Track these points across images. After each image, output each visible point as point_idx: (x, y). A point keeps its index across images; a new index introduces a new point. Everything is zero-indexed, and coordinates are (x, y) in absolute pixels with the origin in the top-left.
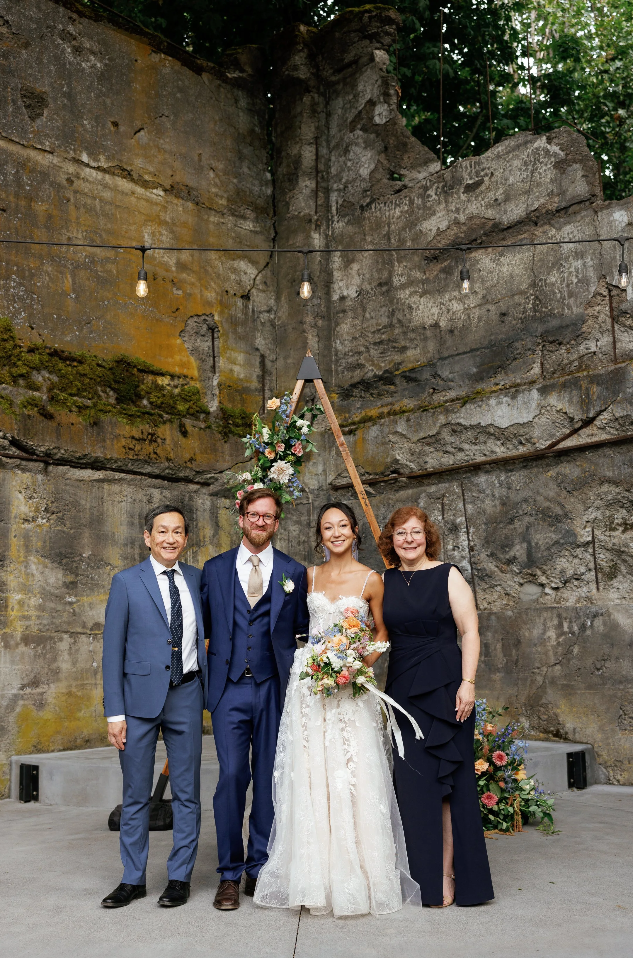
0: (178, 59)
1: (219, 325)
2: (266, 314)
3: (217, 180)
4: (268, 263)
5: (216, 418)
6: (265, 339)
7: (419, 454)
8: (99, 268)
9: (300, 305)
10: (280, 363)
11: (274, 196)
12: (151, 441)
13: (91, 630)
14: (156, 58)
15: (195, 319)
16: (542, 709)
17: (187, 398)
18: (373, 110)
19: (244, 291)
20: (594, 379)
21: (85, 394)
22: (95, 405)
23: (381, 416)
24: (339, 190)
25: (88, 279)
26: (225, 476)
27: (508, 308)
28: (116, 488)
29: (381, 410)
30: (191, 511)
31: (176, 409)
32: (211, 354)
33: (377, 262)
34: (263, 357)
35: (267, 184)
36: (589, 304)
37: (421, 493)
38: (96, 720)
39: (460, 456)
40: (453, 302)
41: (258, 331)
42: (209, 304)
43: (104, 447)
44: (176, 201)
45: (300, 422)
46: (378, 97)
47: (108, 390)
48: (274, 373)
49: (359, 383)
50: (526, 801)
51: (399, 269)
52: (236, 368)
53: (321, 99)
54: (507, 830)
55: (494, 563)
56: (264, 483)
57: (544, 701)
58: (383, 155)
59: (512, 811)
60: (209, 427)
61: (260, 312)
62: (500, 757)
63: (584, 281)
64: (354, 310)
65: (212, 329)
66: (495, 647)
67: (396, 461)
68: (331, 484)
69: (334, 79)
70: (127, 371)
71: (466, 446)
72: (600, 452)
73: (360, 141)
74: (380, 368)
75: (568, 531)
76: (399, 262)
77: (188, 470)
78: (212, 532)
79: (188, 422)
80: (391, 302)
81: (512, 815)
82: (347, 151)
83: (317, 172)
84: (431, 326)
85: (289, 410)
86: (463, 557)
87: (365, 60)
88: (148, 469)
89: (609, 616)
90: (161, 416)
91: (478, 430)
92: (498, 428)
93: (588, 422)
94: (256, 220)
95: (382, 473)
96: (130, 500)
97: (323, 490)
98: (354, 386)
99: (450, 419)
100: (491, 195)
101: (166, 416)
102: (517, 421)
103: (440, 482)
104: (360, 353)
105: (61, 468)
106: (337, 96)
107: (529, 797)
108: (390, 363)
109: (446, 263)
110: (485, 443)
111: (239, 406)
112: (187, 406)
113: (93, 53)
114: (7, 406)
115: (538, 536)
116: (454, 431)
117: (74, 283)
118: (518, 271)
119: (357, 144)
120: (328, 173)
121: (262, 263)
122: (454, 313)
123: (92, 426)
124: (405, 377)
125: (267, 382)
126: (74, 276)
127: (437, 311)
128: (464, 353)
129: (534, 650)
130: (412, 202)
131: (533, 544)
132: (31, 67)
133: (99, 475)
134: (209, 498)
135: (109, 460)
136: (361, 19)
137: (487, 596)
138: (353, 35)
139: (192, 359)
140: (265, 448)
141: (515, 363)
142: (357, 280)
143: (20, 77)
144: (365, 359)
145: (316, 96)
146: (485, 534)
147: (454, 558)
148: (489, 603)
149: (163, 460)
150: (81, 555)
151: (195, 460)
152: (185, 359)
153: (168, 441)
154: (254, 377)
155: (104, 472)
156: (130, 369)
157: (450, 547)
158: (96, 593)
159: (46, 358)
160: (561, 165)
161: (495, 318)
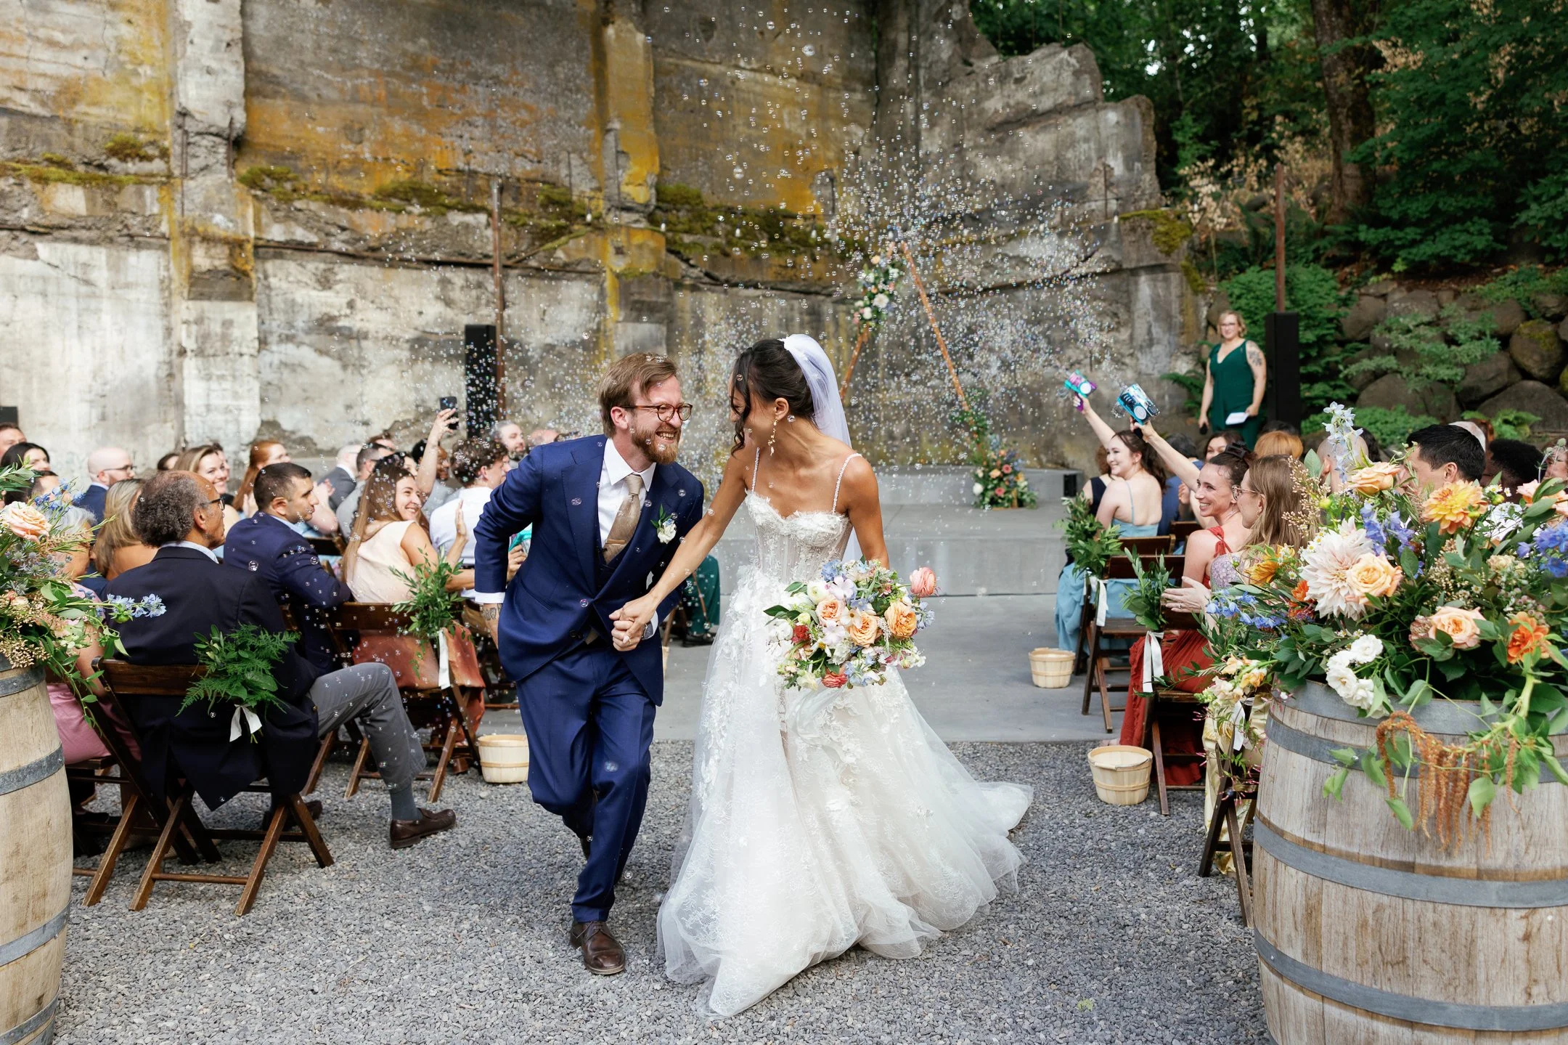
4: (872, 125)
11: (877, 70)
12: (792, 267)
20: (1091, 230)
24: (926, 68)
27: (1041, 172)
33: (953, 128)
35: (871, 62)
36: (1092, 176)
40: (1005, 164)
43: (762, 273)
44: (805, 86)
50: (1021, 493)
51: (968, 135)
54: (1007, 507)
58: (958, 45)
59: (1013, 498)
60: (831, 254)
62: (1007, 468)
63: (1089, 159)
70: (775, 217)
72: (1095, 279)
73: (941, 31)
76: (969, 130)
77: (817, 286)
79: (817, 252)
80: (962, 159)
82: (931, 37)
83: (909, 53)
84: (990, 180)
88: (790, 287)
94: (864, 91)
100: (1032, 88)
101: (802, 249)
107: (1023, 491)
109: (1001, 134)
114: (701, 250)
118: (1048, 146)
119: (939, 33)
120: (917, 53)
121: (868, 125)
122: (1005, 173)
127: (994, 170)
130: (977, 85)
140: (871, 286)
142: (938, 140)
143: (698, 10)
149: (800, 280)
153: (804, 266)
156: (777, 216)
160: (1077, 74)
161: (1032, 179)
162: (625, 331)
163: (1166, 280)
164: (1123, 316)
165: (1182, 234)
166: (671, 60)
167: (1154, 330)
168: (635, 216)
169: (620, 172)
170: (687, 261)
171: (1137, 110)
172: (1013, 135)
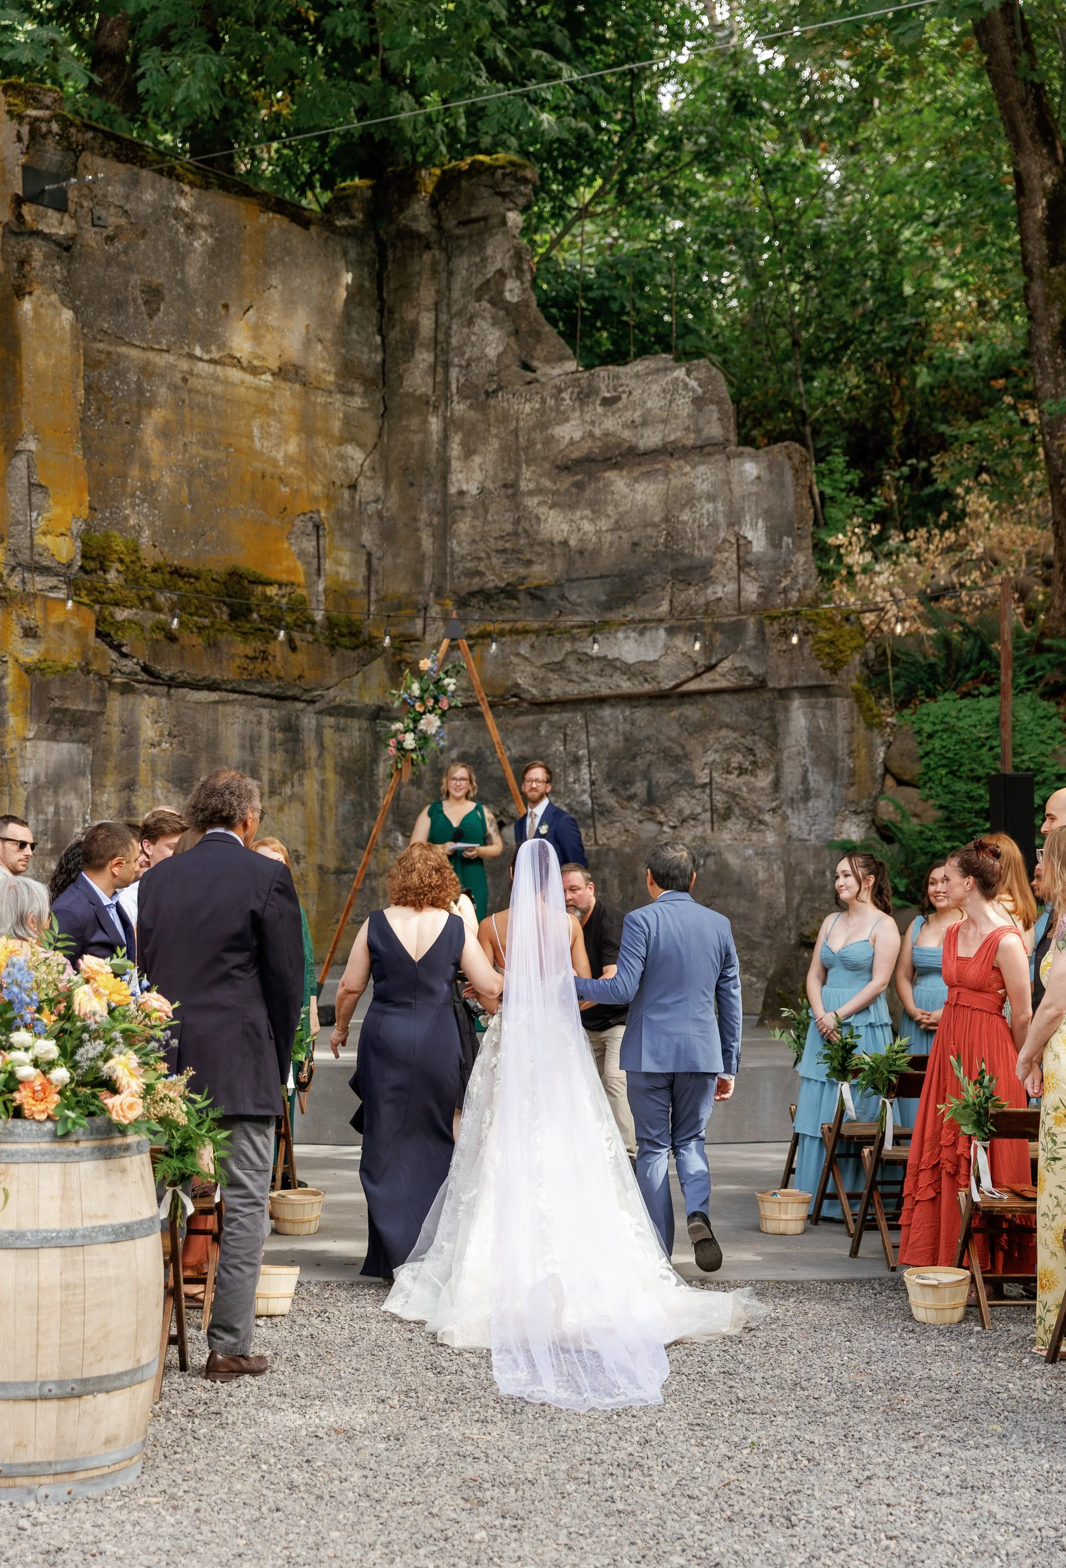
0: (287, 216)
1: (325, 522)
2: (374, 505)
3: (325, 354)
4: (376, 445)
5: (322, 628)
6: (371, 533)
7: (543, 679)
8: (212, 473)
9: (413, 499)
10: (388, 561)
11: (384, 361)
12: (263, 659)
14: (264, 218)
15: (302, 518)
17: (294, 608)
18: (503, 283)
19: (351, 481)
20: (718, 627)
21: (202, 612)
22: (213, 624)
23: (502, 633)
24: (460, 366)
26: (332, 692)
27: (640, 538)
28: (229, 709)
29: (502, 626)
30: (297, 731)
31: (284, 621)
32: (317, 555)
33: (503, 460)
34: (369, 555)
35: (376, 350)
36: (718, 550)
37: (542, 721)
39: (585, 687)
40: (584, 521)
41: (365, 524)
42: (315, 499)
43: (221, 668)
44: (283, 385)
45: (447, 681)
46: (510, 269)
47: (222, 606)
48: (381, 572)
49: (477, 592)
51: (527, 473)
52: (342, 570)
53: (443, 254)
55: (615, 799)
56: (415, 734)
58: (513, 338)
60: (316, 640)
61: (367, 503)
63: (714, 525)
64: (473, 508)
65: (317, 527)
67: (517, 685)
69: (457, 231)
70: (239, 583)
71: (592, 677)
72: (721, 697)
73: (487, 314)
74: (502, 579)
75: (687, 772)
76: (528, 465)
77: (296, 688)
78: (317, 754)
79: (297, 636)
80: (517, 507)
82: (470, 322)
83: (436, 343)
84: (560, 543)
85: (436, 668)
86: (584, 791)
87: (495, 221)
88: (259, 689)
89: (721, 854)
90: (271, 631)
91: (605, 663)
92: (625, 663)
93: (711, 668)
94: (365, 394)
95: (502, 696)
96: (242, 721)
98: (472, 594)
99: (576, 647)
100: (628, 415)
101: (276, 631)
102: (643, 659)
103: (563, 711)
104: (479, 559)
105: (181, 690)
106: (461, 254)
108: (513, 576)
109: (579, 477)
110: (611, 676)
111: (345, 612)
112: (294, 617)
113: (205, 228)
114: (138, 631)
115: (658, 775)
116: (580, 660)
117: (190, 493)
118: (652, 501)
119: (483, 318)
120: (448, 343)
121: (371, 445)
122: (584, 533)
123: (211, 647)
124: (530, 594)
125: (373, 583)
126: (190, 485)
127: (567, 528)
128: (594, 578)
130: (543, 401)
131: (654, 782)
132: (148, 258)
133: (214, 696)
134: (315, 716)
135: (224, 682)
136: (493, 174)
137: (606, 831)
138: (483, 189)
139: (299, 564)
140: (415, 702)
141: (644, 597)
142: (478, 476)
143: (139, 272)
144: (486, 566)
145: (437, 252)
146: (607, 769)
147: (575, 791)
148: (608, 839)
149: (274, 678)
151: (303, 677)
152: (292, 564)
153: (278, 659)
154: (360, 579)
155: (219, 693)
156: (241, 581)
157: (571, 779)
159: (167, 577)
160: (698, 402)
161: (626, 546)
162: (35, 753)
163: (830, 707)
164: (762, 753)
165: (853, 644)
166: (101, 346)
167: (811, 777)
168: (53, 581)
169: (35, 514)
170: (117, 648)
171: (787, 464)
172: (598, 479)
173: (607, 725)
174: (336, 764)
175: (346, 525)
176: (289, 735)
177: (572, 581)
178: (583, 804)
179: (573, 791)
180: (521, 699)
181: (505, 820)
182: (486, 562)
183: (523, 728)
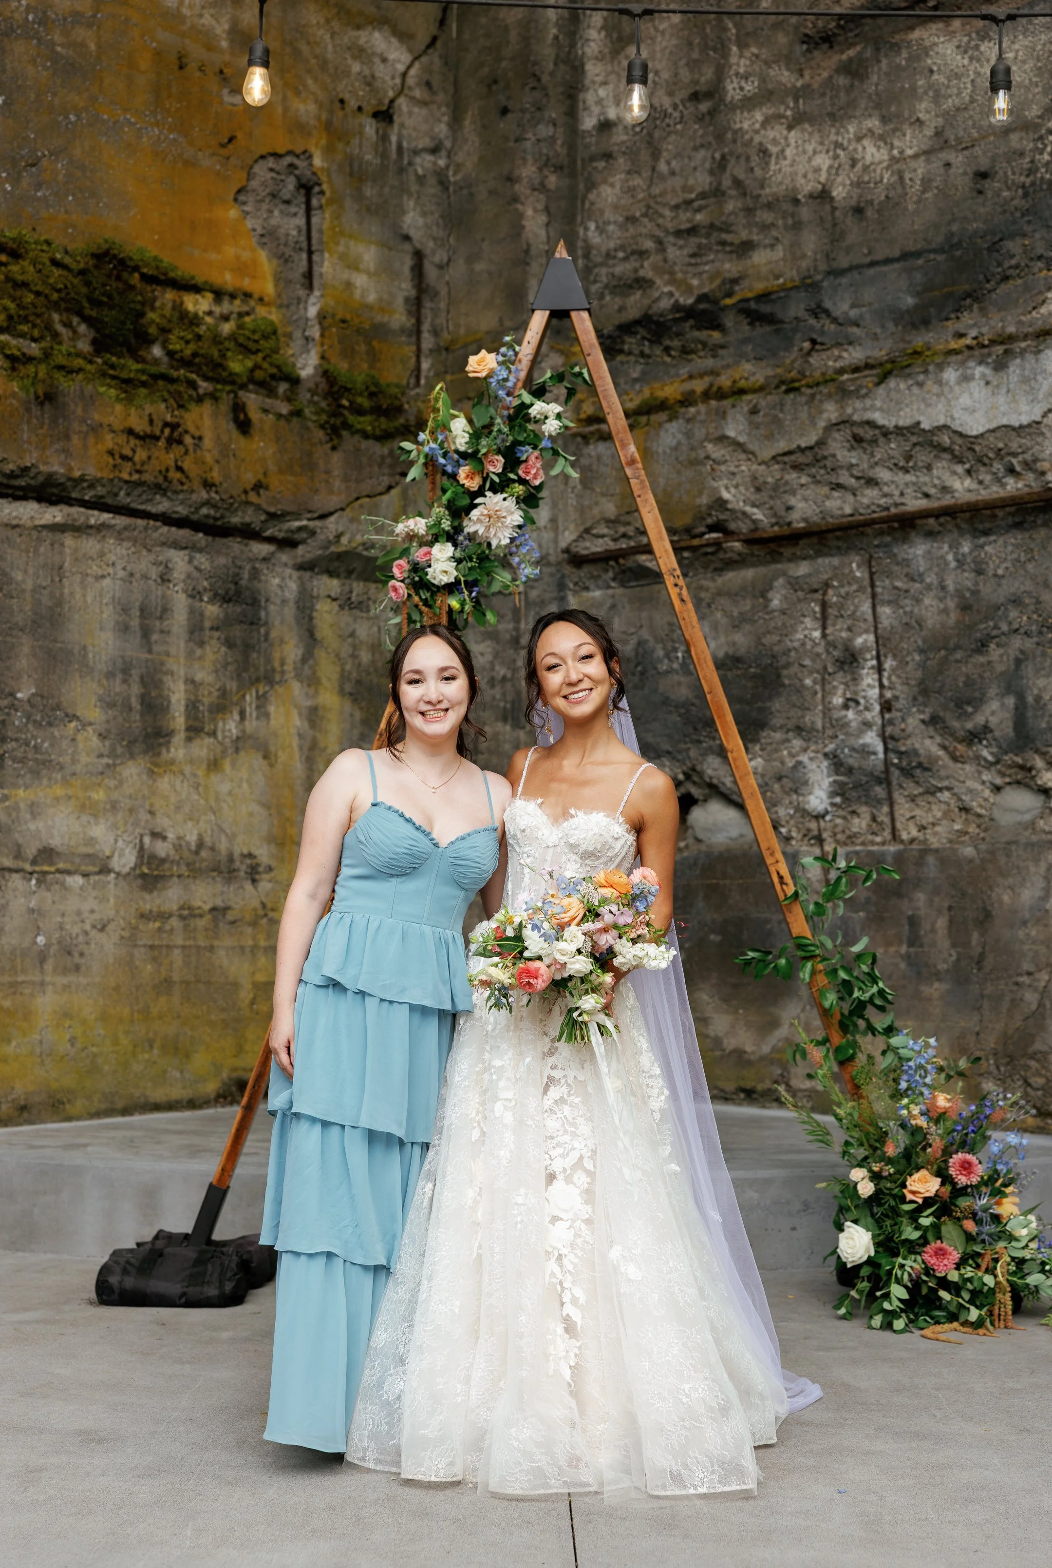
1: (324, 178)
2: (429, 158)
4: (434, 39)
5: (313, 392)
6: (424, 214)
7: (775, 488)
8: (57, 37)
9: (506, 139)
10: (458, 271)
12: (170, 441)
13: (34, 862)
15: (271, 163)
16: (1033, 1063)
17: (251, 345)
19: (380, 102)
21: (24, 328)
22: (47, 355)
23: (687, 400)
25: (33, 61)
26: (332, 525)
27: (993, 160)
28: (90, 545)
29: (687, 386)
30: (254, 602)
31: (225, 369)
32: (304, 245)
33: (690, 44)
34: (418, 256)
37: (775, 578)
38: (42, 1063)
39: (869, 496)
40: (866, 142)
41: (410, 195)
42: (299, 128)
43: (66, 451)
45: (538, 408)
47: (75, 320)
48: (444, 292)
49: (637, 322)
50: (1020, 1262)
52: (360, 281)
54: (978, 1325)
55: (938, 739)
56: (455, 545)
57: (1038, 1046)
59: (992, 1285)
60: (298, 413)
61: (416, 152)
62: (966, 1167)
64: (631, 153)
65: (307, 188)
66: (933, 924)
67: (721, 503)
68: (567, 551)
70: (119, 278)
71: (884, 475)
74: (689, 289)
76: (742, 45)
77: (250, 510)
78: (300, 652)
79: (252, 400)
80: (720, 137)
81: (992, 1291)
84: (811, 196)
85: (512, 379)
86: (867, 725)
90: (193, 385)
91: (914, 439)
92: (961, 435)
95: (688, 530)
96: (121, 574)
97: (549, 564)
98: (626, 328)
99: (849, 410)
101: (204, 386)
102: (1005, 421)
103: (819, 554)
104: (642, 254)
107: (1026, 1254)
108: (712, 279)
109: (851, 53)
110: (929, 467)
111: (365, 366)
112: (249, 364)
115: (1041, 682)
116: (858, 440)
121: (422, 39)
122: (866, 168)
123: (42, 404)
124: (747, 313)
125: (427, 313)
126: (1, 54)
127: (828, 162)
128: (888, 261)
129: (1021, 934)
131: (1030, 699)
133: (54, 514)
134: (296, 574)
135: (78, 481)
137: (917, 812)
139: (263, 255)
140: (458, 465)
141: (1004, 288)
144: (655, 268)
146: (919, 674)
147: (847, 724)
148: (922, 828)
149: (196, 484)
150: (12, 695)
151: (267, 488)
152: (246, 255)
153: (207, 443)
154: (400, 301)
155: (66, 509)
156: (125, 275)
157: (838, 700)
158: (45, 782)
161: (962, 181)
172: (896, 47)
173: (921, 578)
174: (344, 677)
175: (369, 191)
176: (236, 609)
177: (835, 273)
178: (865, 751)
179: (844, 725)
180: (728, 533)
181: (695, 792)
182: (655, 258)
183: (734, 595)
